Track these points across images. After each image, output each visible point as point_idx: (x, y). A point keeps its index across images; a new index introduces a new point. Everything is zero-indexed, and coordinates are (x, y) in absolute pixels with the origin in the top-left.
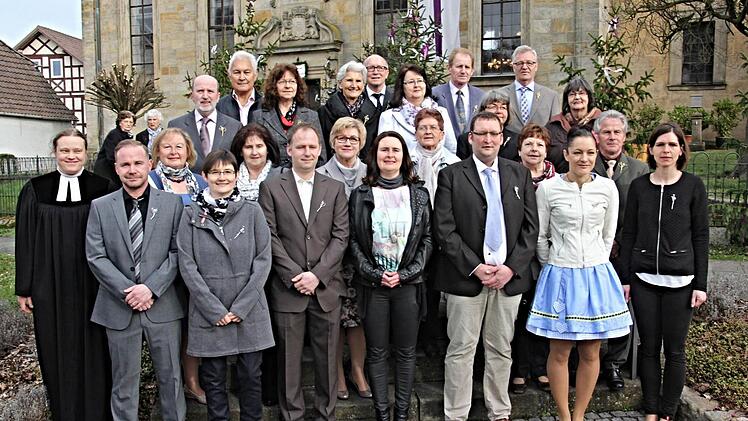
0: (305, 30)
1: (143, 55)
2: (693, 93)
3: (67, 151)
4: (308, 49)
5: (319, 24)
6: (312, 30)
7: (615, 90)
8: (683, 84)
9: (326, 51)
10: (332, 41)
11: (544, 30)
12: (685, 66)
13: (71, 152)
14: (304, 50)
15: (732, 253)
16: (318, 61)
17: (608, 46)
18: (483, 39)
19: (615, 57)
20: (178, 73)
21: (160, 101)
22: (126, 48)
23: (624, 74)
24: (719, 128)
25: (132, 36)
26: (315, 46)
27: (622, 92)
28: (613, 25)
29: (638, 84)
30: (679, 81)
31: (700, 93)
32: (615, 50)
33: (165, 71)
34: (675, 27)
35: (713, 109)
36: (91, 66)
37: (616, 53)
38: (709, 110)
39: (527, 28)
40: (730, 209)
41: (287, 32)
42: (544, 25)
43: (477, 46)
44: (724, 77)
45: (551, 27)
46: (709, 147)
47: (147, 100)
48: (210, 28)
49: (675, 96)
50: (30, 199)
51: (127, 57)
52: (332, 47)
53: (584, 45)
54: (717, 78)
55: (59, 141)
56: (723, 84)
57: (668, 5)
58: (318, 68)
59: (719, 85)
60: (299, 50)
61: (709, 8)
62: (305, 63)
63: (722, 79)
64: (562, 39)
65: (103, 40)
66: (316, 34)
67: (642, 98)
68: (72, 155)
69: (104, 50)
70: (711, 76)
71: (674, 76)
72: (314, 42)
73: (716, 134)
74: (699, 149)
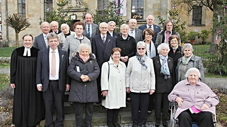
0: (75, 4)
1: (22, 10)
2: (195, 28)
3: (27, 40)
4: (76, 10)
5: (80, 2)
6: (78, 4)
7: (175, 26)
8: (192, 25)
9: (82, 11)
10: (84, 8)
11: (151, 7)
12: (193, 19)
13: (28, 41)
14: (75, 10)
15: (208, 75)
16: (80, 14)
17: (173, 13)
18: (132, 9)
19: (175, 17)
20: (34, 16)
21: (29, 26)
22: (16, 8)
23: (178, 22)
24: (203, 38)
25: (18, 4)
26: (79, 9)
27: (177, 27)
28: (174, 7)
29: (182, 25)
30: (191, 24)
31: (198, 28)
32: (175, 14)
33: (30, 16)
34: (192, 8)
35: (201, 32)
36: (4, 13)
37: (175, 15)
38: (200, 33)
39: (146, 6)
40: (208, 62)
41: (70, 5)
42: (151, 5)
43: (130, 11)
44: (205, 23)
45: (153, 6)
46: (200, 44)
47: (24, 25)
48: (44, 2)
49: (190, 28)
50: (15, 54)
51: (17, 11)
52: (84, 10)
53: (163, 12)
54: (203, 23)
55: (24, 38)
56: (204, 25)
57: (190, 1)
58: (80, 17)
59: (203, 25)
60: (74, 10)
61: (202, 2)
62: (75, 15)
63: (204, 24)
64: (156, 10)
65: (8, 5)
66: (79, 6)
67: (183, 29)
68: (28, 42)
69: (8, 8)
70: (201, 23)
71: (190, 22)
72: (79, 8)
73: (202, 40)
74: (197, 44)
